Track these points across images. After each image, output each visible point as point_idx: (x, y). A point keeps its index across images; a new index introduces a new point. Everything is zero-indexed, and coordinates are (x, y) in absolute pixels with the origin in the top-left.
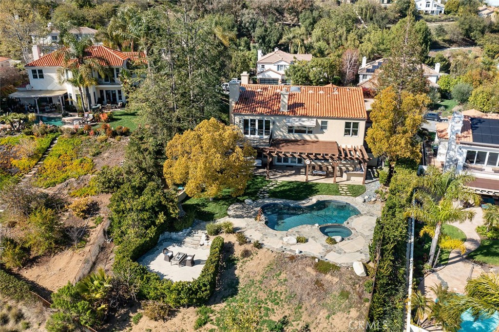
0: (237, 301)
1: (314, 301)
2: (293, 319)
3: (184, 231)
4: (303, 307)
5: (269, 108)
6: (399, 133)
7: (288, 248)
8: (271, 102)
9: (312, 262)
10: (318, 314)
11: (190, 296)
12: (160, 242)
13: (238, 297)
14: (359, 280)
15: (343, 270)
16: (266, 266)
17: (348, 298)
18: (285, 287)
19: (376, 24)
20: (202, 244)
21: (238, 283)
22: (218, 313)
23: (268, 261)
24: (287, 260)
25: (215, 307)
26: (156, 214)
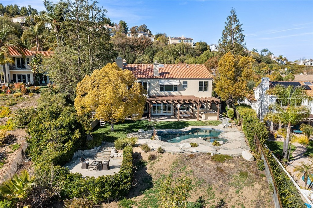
0: (154, 191)
1: (221, 182)
2: (208, 198)
3: (95, 148)
4: (213, 187)
5: (146, 75)
6: (239, 81)
7: (186, 150)
8: (146, 72)
9: (209, 157)
10: (228, 191)
11: (113, 188)
12: (75, 158)
13: (154, 189)
14: (250, 163)
15: (235, 159)
16: (172, 164)
17: (247, 176)
18: (192, 176)
19: (190, 55)
20: (112, 156)
21: (151, 178)
22: (139, 203)
23: (173, 161)
24: (188, 158)
25: (135, 199)
26: (73, 130)
